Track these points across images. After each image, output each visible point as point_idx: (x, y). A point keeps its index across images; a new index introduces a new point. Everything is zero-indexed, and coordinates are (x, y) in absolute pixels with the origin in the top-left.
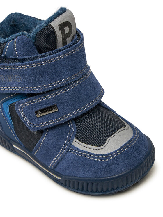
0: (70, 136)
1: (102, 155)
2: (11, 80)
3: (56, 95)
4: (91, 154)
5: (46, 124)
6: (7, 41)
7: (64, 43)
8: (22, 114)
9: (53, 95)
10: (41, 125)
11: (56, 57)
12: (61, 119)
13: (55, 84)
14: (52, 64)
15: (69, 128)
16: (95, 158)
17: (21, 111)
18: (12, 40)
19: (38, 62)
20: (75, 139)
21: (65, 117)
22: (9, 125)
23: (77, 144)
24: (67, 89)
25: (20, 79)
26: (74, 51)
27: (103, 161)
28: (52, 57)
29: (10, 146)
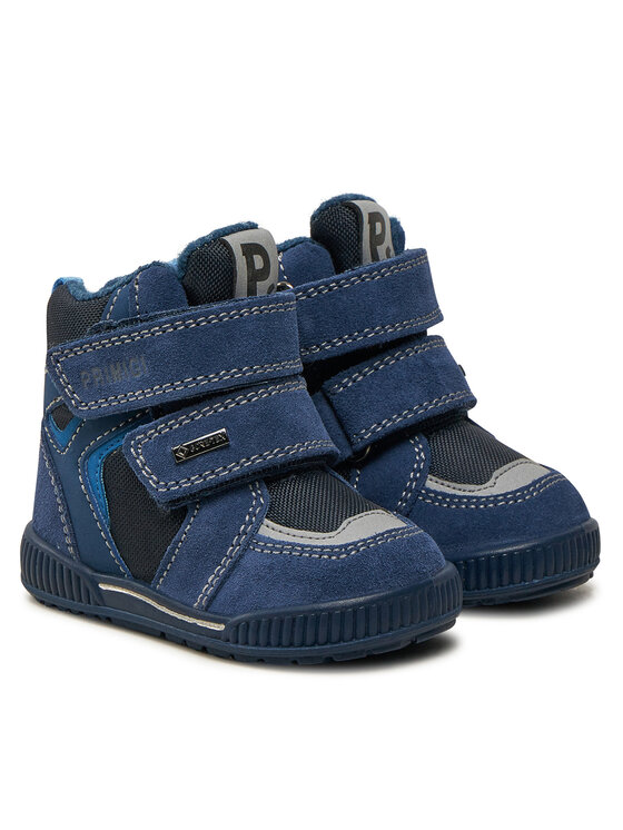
0: (252, 514)
1: (332, 547)
2: (118, 376)
3: (226, 408)
4: (303, 546)
5: (196, 479)
6: (115, 289)
7: (252, 291)
8: (138, 461)
9: (220, 407)
10: (186, 483)
11: (232, 309)
12: (234, 467)
13: (225, 375)
14: (221, 325)
15: (252, 498)
16: (316, 553)
17: (137, 453)
18: (127, 283)
19: (189, 317)
20: (266, 521)
21: (245, 462)
22: (98, 516)
23: (271, 531)
24: (253, 396)
25: (141, 367)
26: (273, 308)
27: (334, 558)
28: (223, 310)
29: (91, 590)
